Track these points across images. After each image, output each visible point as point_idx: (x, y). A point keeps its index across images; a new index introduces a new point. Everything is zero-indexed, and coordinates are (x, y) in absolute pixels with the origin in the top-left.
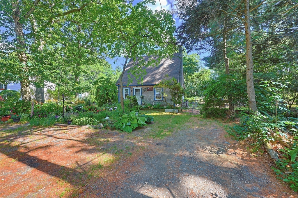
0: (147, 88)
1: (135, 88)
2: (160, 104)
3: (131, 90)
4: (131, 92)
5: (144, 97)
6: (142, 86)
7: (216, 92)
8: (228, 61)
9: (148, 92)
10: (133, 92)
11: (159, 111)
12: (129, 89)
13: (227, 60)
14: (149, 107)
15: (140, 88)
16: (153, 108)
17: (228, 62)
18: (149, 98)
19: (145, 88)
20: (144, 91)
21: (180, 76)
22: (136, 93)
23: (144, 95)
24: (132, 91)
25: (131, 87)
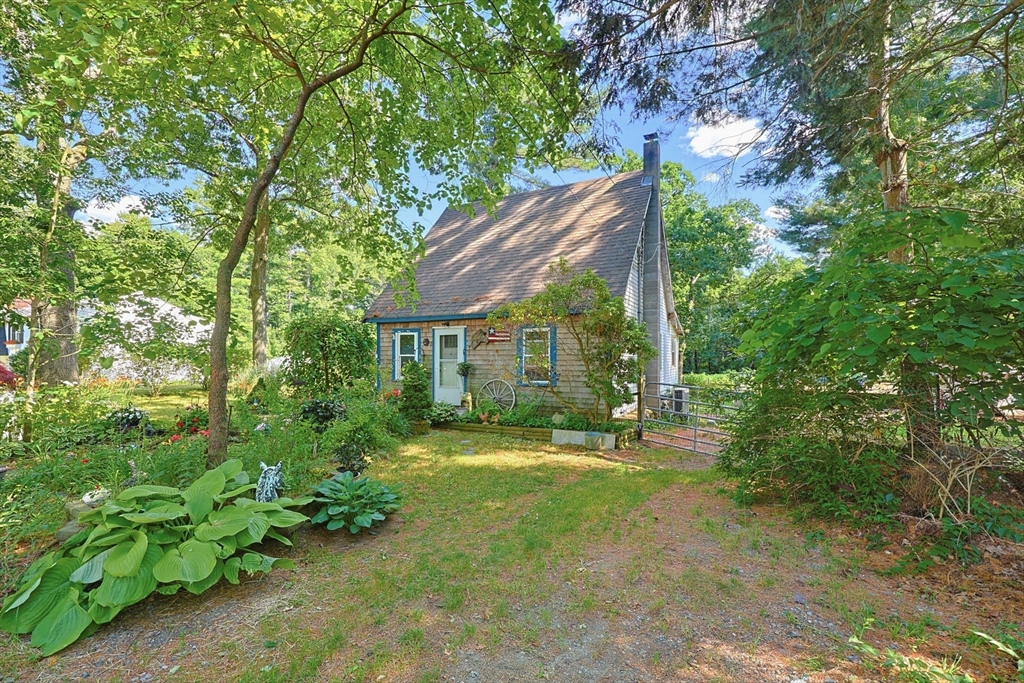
0: (485, 330)
1: (441, 331)
2: (537, 402)
3: (422, 340)
4: (425, 348)
5: (474, 369)
6: (467, 322)
7: (821, 336)
8: (904, 158)
9: (490, 347)
10: (429, 347)
11: (524, 437)
12: (416, 334)
13: (899, 149)
14: (482, 417)
15: (458, 330)
16: (500, 423)
17: (899, 166)
18: (496, 376)
19: (478, 329)
20: (475, 344)
21: (648, 275)
22: (445, 350)
23: (476, 360)
24: (427, 342)
25: (425, 325)
